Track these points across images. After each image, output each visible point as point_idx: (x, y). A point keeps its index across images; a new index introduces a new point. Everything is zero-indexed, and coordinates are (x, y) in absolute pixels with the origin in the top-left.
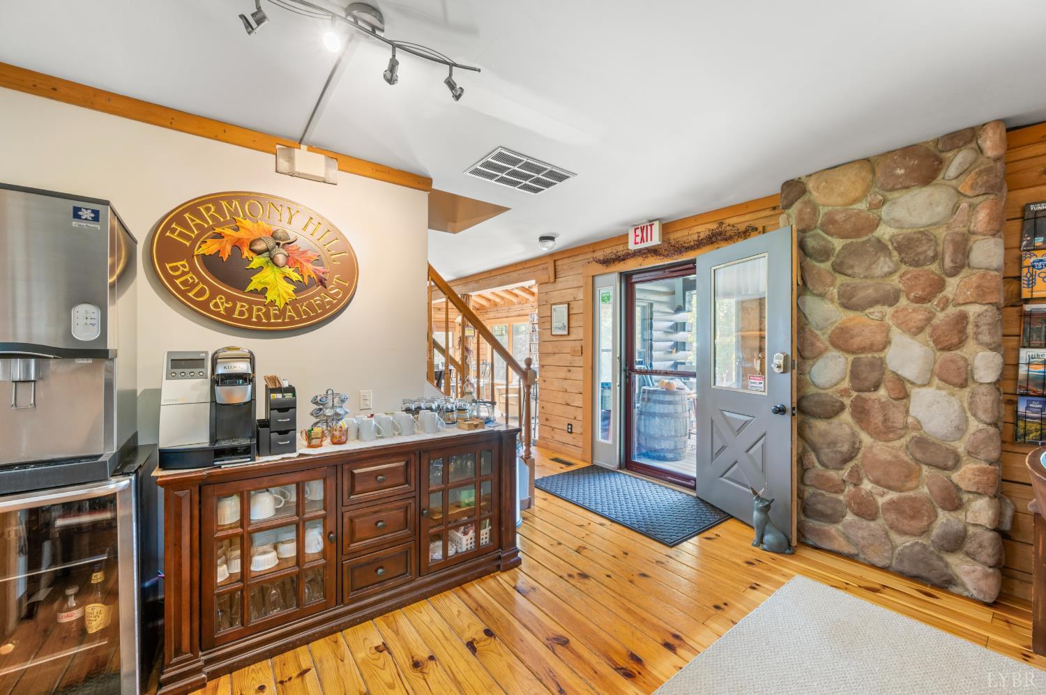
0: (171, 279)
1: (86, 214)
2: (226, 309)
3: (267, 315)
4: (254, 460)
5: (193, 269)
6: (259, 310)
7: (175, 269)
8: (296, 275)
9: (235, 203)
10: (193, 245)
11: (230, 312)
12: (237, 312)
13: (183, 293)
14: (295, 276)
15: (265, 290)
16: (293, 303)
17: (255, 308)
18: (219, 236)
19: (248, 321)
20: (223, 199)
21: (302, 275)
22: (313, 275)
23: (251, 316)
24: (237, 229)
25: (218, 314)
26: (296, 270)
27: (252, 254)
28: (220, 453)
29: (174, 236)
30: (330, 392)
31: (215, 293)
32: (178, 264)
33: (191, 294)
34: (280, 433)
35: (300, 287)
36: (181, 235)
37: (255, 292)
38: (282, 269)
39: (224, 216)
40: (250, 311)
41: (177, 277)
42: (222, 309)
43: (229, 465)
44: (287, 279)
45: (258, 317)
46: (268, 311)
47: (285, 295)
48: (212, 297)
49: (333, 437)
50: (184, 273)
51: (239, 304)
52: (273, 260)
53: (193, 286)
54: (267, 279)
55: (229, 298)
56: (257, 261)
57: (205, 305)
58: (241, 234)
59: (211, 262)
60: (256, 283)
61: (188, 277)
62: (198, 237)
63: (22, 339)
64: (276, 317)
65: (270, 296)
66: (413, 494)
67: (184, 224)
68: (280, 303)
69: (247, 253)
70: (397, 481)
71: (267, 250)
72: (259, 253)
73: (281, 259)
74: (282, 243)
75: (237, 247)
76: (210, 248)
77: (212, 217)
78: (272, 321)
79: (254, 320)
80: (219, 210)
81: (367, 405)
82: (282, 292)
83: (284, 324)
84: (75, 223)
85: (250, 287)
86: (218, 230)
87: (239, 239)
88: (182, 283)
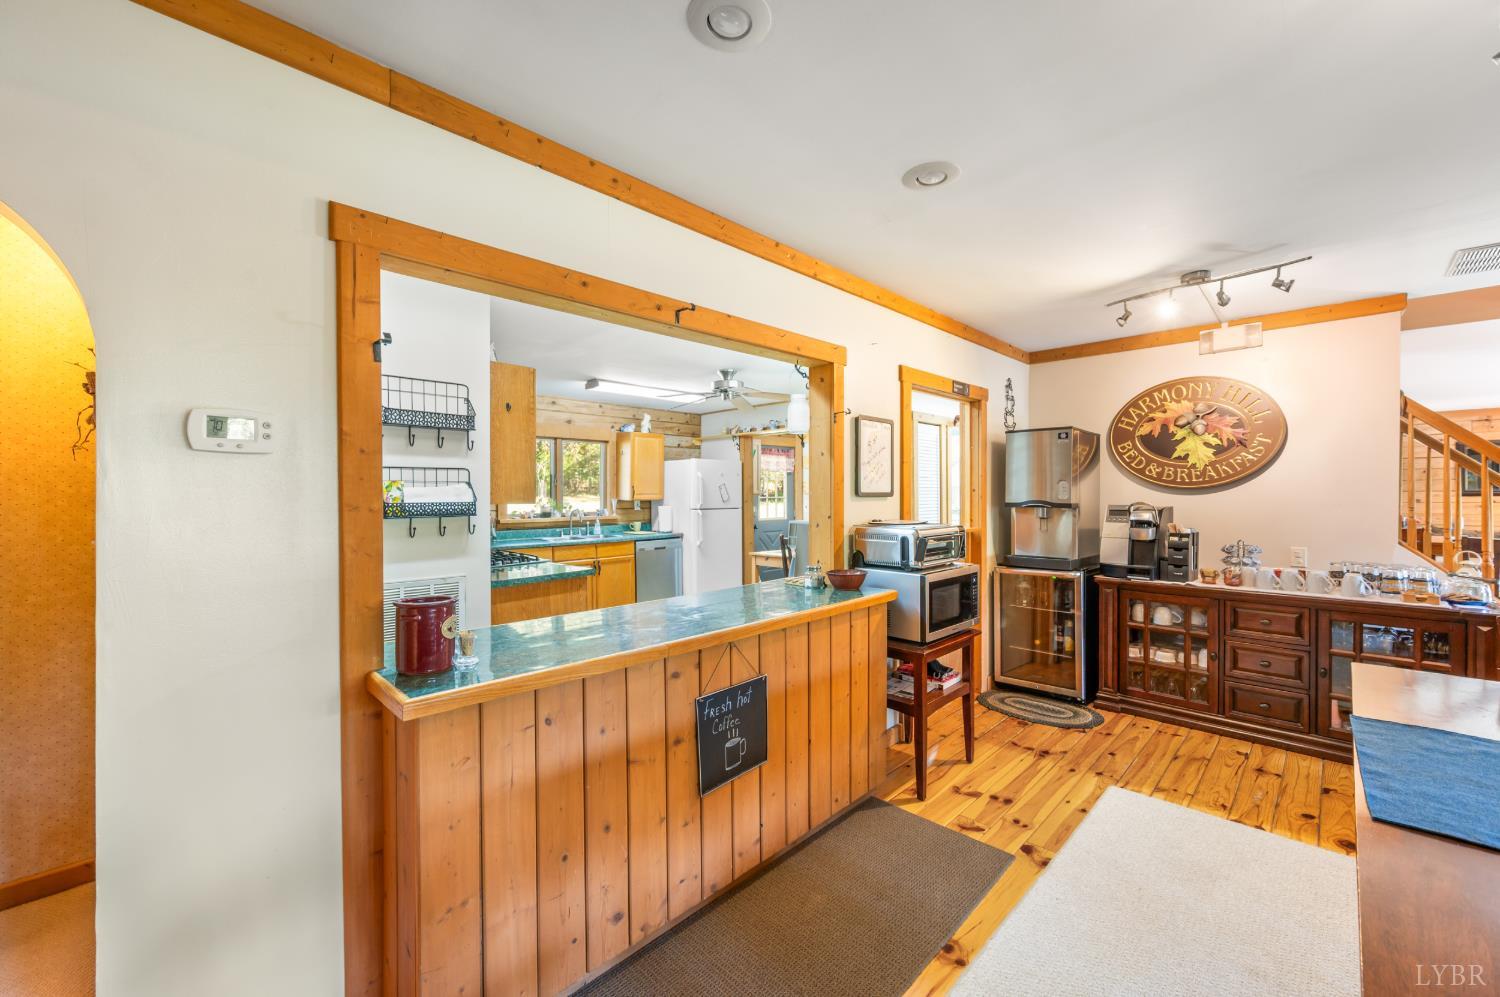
0: (1120, 454)
1: (1063, 436)
2: (1157, 473)
3: (1189, 476)
4: (1151, 580)
5: (1135, 447)
6: (1182, 472)
7: (1123, 448)
8: (1215, 439)
9: (1165, 391)
10: (1134, 431)
11: (1160, 475)
12: (1165, 475)
13: (1128, 464)
14: (1214, 441)
15: (1187, 456)
16: (1212, 464)
17: (1179, 470)
18: (1152, 419)
19: (1174, 482)
20: (1154, 391)
21: (1221, 440)
22: (1232, 438)
23: (1176, 477)
24: (1165, 412)
25: (1151, 477)
26: (1216, 436)
27: (1176, 428)
28: (1132, 571)
29: (1123, 426)
30: (1241, 543)
31: (1149, 461)
32: (1125, 444)
33: (1133, 465)
34: (1176, 566)
35: (1219, 450)
36: (1128, 424)
37: (1179, 458)
38: (1202, 437)
39: (1155, 403)
40: (1176, 473)
41: (1125, 453)
42: (1154, 473)
43: (1135, 579)
44: (1207, 444)
45: (1182, 478)
46: (1190, 473)
47: (1205, 459)
48: (1148, 465)
49: (1225, 579)
50: (1129, 450)
51: (1167, 468)
52: (1193, 431)
53: (1135, 458)
54: (1189, 447)
55: (1160, 464)
56: (1180, 434)
57: (1142, 472)
58: (1169, 414)
59: (1147, 440)
60: (1179, 451)
61: (1131, 453)
62: (1138, 423)
63: (1048, 500)
64: (1197, 477)
65: (1191, 460)
66: (1308, 649)
67: (1129, 416)
68: (1200, 466)
69: (1172, 428)
70: (1286, 630)
71: (1189, 423)
72: (1182, 427)
73: (1200, 428)
74: (1201, 415)
75: (1165, 427)
76: (1145, 430)
77: (1148, 407)
78: (1194, 480)
79: (1179, 480)
80: (1153, 400)
81: (1299, 563)
82: (1202, 456)
83: (1204, 482)
84: (1060, 440)
85: (1175, 455)
86: (1151, 415)
87: (1166, 419)
88: (1128, 457)
